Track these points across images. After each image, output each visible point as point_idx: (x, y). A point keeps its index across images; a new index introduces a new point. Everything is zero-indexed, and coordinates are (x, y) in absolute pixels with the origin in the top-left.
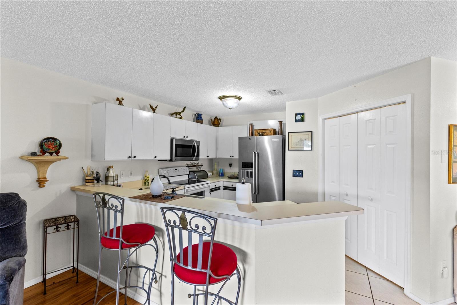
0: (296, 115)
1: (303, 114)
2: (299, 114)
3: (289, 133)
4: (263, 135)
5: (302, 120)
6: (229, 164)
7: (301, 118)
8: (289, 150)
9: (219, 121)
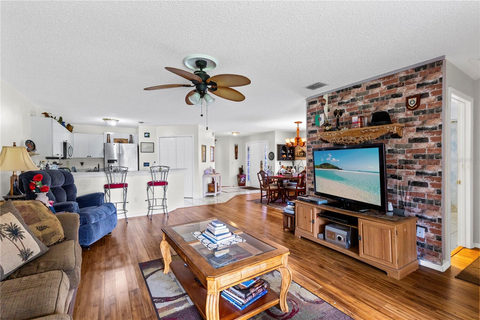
0: (145, 133)
1: (149, 133)
2: (147, 133)
3: (141, 143)
4: (122, 143)
5: (149, 136)
6: (81, 163)
7: (147, 135)
8: (141, 152)
9: (72, 128)
